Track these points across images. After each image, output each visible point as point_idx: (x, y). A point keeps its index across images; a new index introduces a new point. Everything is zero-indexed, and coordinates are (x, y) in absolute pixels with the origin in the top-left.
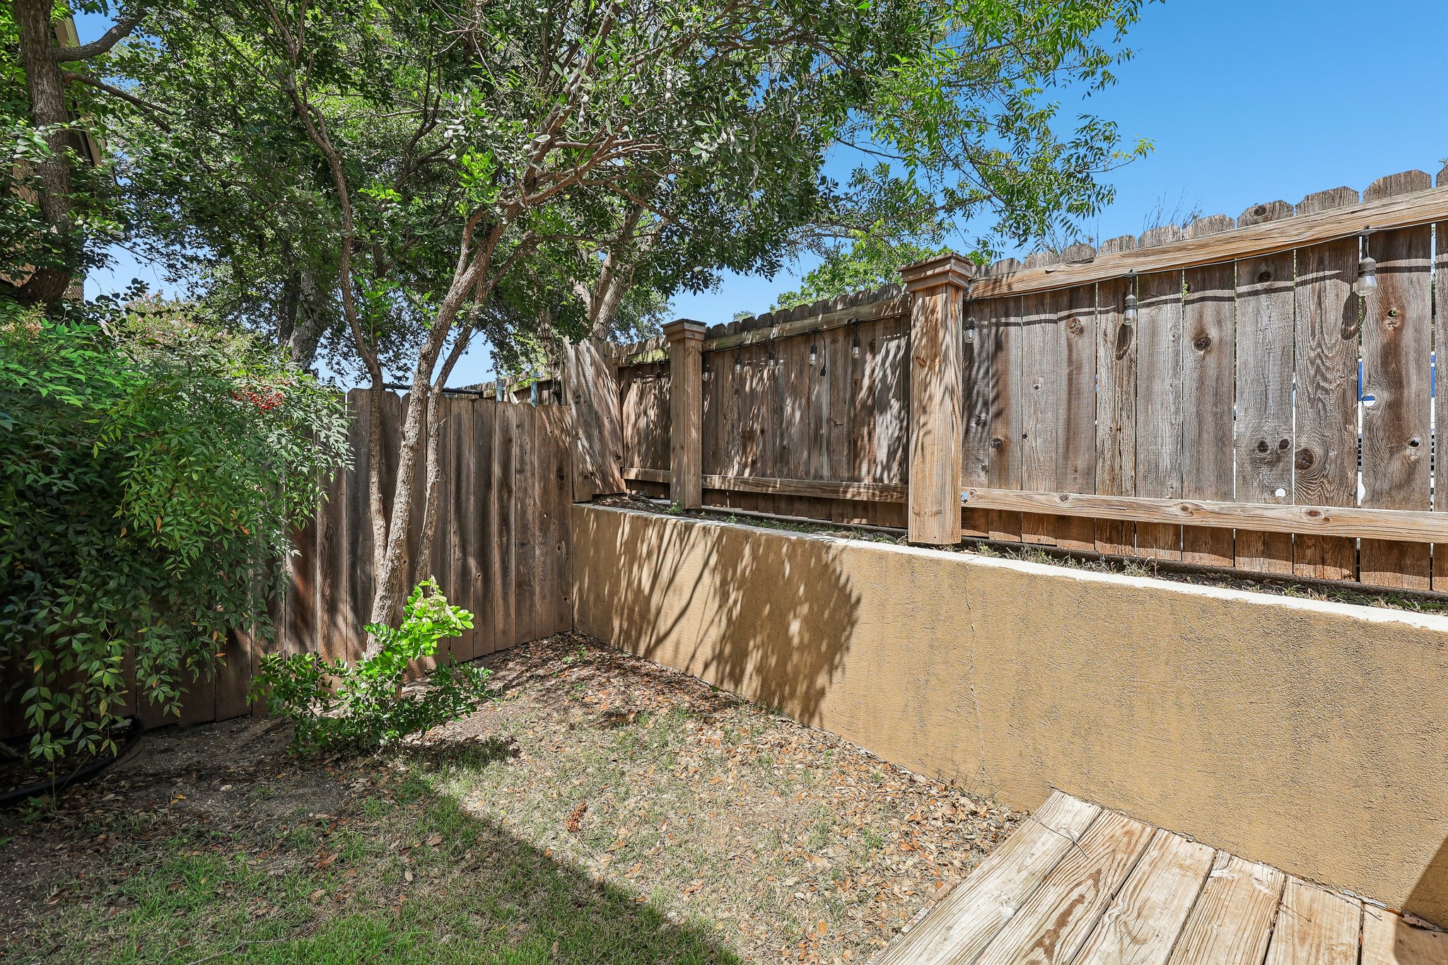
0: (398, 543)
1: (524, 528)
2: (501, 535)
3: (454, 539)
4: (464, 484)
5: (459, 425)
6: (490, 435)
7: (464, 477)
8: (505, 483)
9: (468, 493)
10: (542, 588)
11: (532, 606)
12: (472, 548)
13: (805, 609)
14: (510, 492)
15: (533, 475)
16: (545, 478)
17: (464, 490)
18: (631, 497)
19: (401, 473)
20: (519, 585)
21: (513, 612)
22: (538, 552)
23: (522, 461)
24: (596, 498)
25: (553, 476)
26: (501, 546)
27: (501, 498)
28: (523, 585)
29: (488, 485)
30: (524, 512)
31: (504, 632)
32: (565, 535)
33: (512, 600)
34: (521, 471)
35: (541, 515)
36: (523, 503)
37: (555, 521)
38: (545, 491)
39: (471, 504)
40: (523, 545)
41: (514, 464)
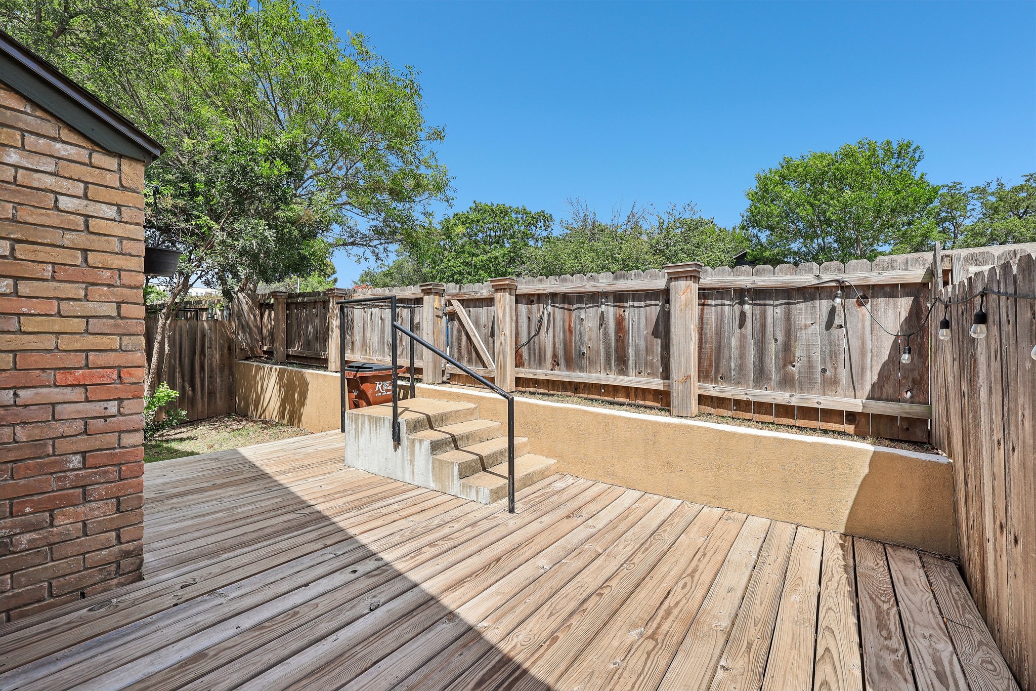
0: (153, 373)
1: (212, 370)
2: (200, 373)
3: (178, 375)
4: (183, 353)
5: (181, 329)
6: (195, 333)
7: (183, 350)
8: (203, 352)
9: (185, 357)
10: (220, 395)
11: (215, 402)
12: (186, 378)
13: (298, 390)
14: (205, 356)
15: (216, 349)
16: (222, 349)
17: (183, 355)
18: (266, 358)
19: (155, 350)
20: (209, 393)
21: (206, 404)
22: (218, 380)
23: (211, 344)
24: (247, 359)
25: (226, 351)
26: (200, 377)
27: (200, 359)
28: (211, 394)
29: (194, 353)
30: (211, 364)
31: (202, 412)
32: (232, 373)
33: (206, 399)
34: (210, 348)
35: (220, 366)
36: (211, 360)
37: (227, 368)
38: (222, 355)
39: (186, 361)
40: (211, 377)
41: (207, 344)
